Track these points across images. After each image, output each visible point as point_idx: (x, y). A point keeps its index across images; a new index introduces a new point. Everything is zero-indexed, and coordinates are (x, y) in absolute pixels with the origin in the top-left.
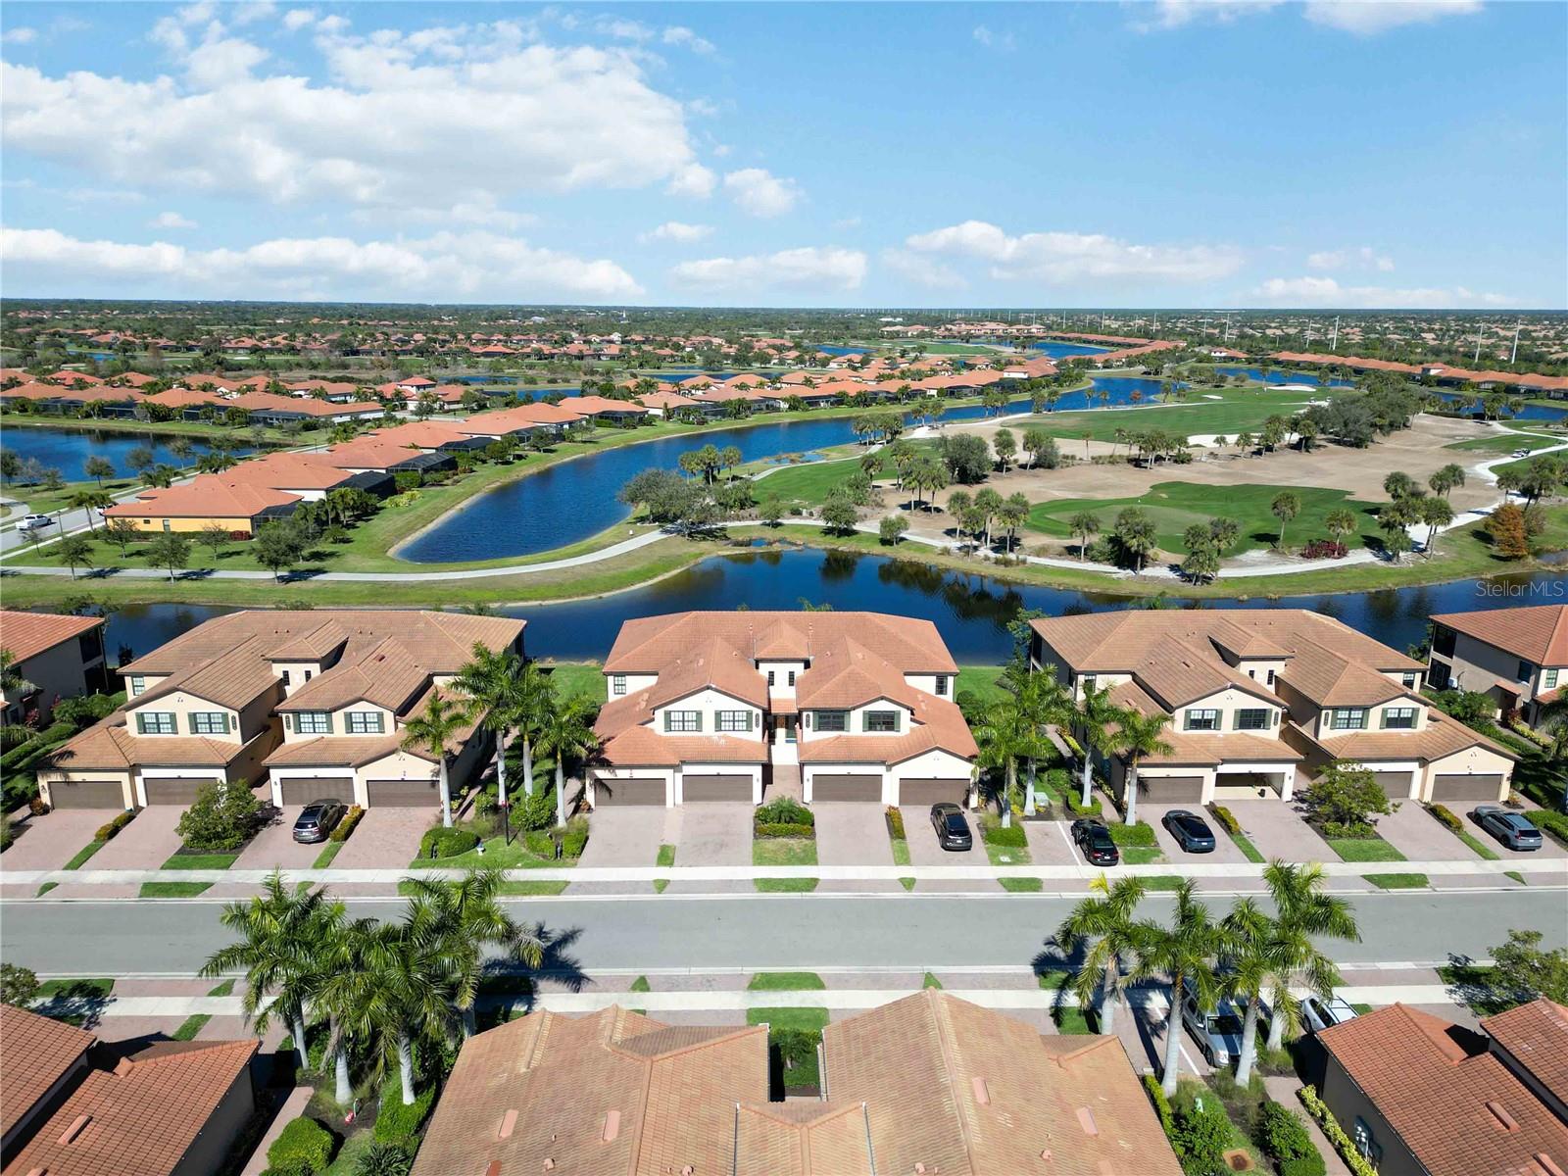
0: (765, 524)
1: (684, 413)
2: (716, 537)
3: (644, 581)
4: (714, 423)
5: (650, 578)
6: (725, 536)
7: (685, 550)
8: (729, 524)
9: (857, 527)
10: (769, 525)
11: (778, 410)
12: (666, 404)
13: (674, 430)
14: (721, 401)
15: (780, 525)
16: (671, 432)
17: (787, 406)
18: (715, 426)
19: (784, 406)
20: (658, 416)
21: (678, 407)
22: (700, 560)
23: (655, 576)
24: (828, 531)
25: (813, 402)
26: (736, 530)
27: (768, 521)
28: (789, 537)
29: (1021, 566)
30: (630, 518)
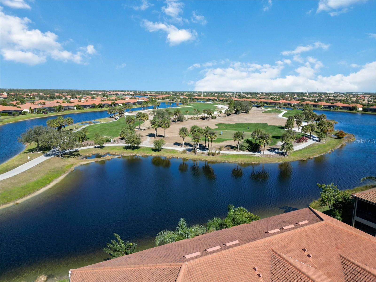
0: (95, 147)
1: (38, 110)
2: (75, 155)
3: (45, 186)
4: (50, 113)
5: (48, 184)
6: (79, 154)
7: (63, 164)
8: (79, 149)
9: (140, 145)
10: (98, 147)
11: (73, 109)
12: (30, 108)
13: (35, 116)
14: (52, 106)
15: (103, 147)
16: (33, 117)
17: (76, 108)
18: (51, 115)
19: (75, 108)
20: (27, 112)
21: (36, 109)
22: (73, 168)
23: (51, 182)
24: (127, 148)
25: (85, 107)
26: (84, 151)
27: (97, 146)
28: (111, 152)
29: (218, 155)
30: (25, 150)
